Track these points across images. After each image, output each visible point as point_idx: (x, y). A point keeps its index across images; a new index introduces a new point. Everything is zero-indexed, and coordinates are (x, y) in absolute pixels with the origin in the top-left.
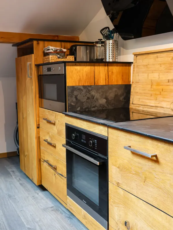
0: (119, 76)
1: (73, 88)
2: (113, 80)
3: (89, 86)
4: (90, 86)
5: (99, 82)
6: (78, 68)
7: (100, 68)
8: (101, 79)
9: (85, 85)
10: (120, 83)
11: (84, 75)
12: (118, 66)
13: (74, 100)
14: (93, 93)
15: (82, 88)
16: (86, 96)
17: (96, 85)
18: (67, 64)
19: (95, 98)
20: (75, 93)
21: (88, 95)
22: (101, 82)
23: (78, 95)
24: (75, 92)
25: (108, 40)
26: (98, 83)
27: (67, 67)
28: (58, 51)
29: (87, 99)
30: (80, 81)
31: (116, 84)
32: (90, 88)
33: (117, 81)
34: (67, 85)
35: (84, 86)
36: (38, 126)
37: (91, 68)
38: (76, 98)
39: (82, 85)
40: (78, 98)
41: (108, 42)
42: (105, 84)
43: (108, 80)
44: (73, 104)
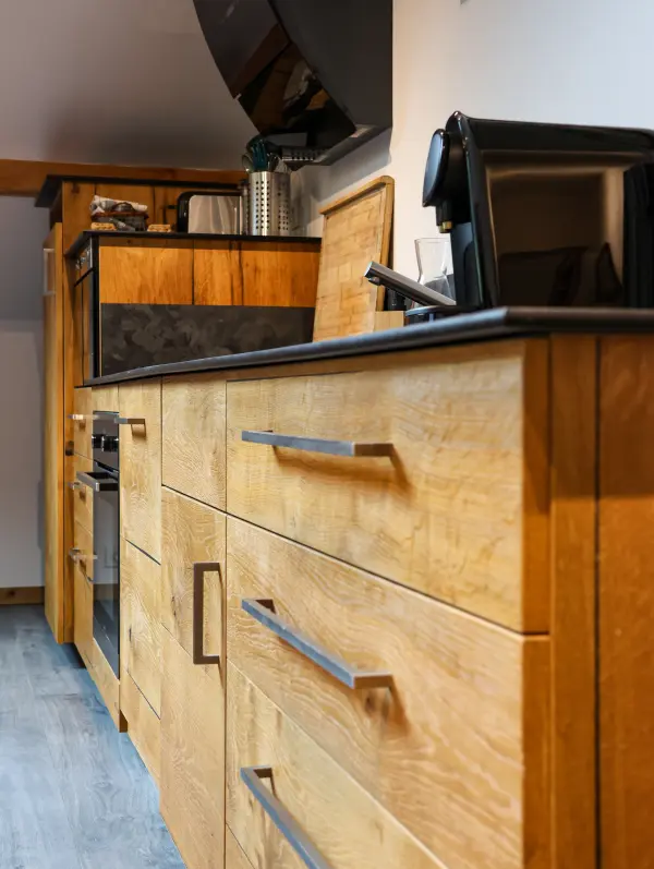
0: (279, 281)
1: (119, 311)
2: (257, 292)
3: (171, 307)
4: (177, 308)
5: (209, 298)
6: (138, 252)
7: (211, 253)
8: (217, 288)
9: (159, 302)
10: (285, 301)
11: (157, 273)
12: (276, 250)
13: (123, 344)
14: (186, 328)
15: (149, 311)
16: (160, 335)
17: (197, 303)
18: (101, 239)
19: (192, 343)
20: (126, 325)
21: (169, 334)
22: (214, 298)
23: (134, 331)
24: (124, 322)
25: (256, 171)
26: (204, 299)
27: (100, 248)
28: (119, 209)
29: (165, 345)
30: (142, 289)
31: (267, 303)
32: (174, 314)
33: (274, 297)
34: (102, 300)
35: (155, 307)
36: (69, 449)
37: (180, 254)
38: (128, 338)
39: (152, 302)
40: (135, 338)
41: (255, 176)
42: (229, 304)
43: (240, 290)
44: (116, 356)
